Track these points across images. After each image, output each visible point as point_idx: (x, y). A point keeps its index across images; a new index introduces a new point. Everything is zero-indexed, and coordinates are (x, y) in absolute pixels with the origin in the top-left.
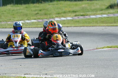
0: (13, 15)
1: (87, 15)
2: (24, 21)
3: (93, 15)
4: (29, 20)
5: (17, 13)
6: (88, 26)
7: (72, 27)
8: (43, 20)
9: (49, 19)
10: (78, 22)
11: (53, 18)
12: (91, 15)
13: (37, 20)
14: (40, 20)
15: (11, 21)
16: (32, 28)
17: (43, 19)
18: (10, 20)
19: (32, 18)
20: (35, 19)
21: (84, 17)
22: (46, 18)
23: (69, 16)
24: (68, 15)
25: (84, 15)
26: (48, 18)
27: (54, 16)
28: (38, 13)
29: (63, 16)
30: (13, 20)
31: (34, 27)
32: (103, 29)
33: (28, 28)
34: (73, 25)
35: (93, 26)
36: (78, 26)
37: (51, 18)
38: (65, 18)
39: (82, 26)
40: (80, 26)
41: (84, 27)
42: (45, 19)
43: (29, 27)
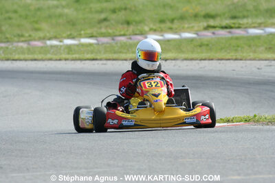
0: (36, 22)
1: (239, 28)
2: (61, 41)
3: (255, 27)
4: (73, 38)
5: (50, 17)
6: (222, 59)
7: (178, 62)
8: (113, 39)
9: (130, 35)
10: (207, 45)
11: (141, 34)
12: (250, 27)
13: (97, 40)
14: (105, 40)
15: (22, 39)
16: (67, 62)
17: (113, 37)
18: (22, 36)
19: (82, 32)
20: (91, 37)
21: (230, 32)
22: (122, 33)
23: (188, 28)
24: (186, 26)
25: (231, 28)
26: (127, 33)
27: (147, 29)
28: (105, 20)
29: (171, 30)
30: (30, 36)
31: (73, 60)
32: (258, 69)
33: (56, 60)
34: (183, 56)
35: (236, 59)
36: (196, 59)
37: (136, 34)
38: (175, 33)
39: (205, 60)
40: (201, 60)
41: (211, 62)
42: (121, 35)
43: (60, 60)
